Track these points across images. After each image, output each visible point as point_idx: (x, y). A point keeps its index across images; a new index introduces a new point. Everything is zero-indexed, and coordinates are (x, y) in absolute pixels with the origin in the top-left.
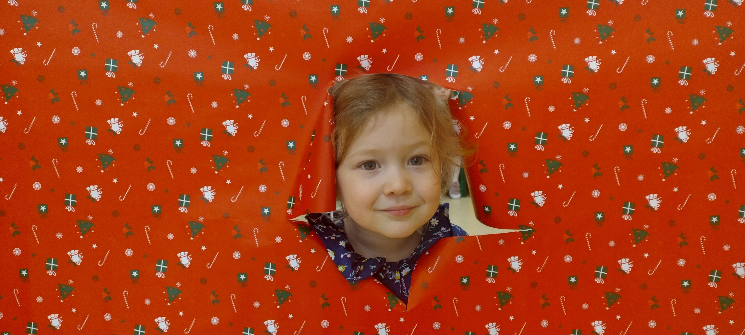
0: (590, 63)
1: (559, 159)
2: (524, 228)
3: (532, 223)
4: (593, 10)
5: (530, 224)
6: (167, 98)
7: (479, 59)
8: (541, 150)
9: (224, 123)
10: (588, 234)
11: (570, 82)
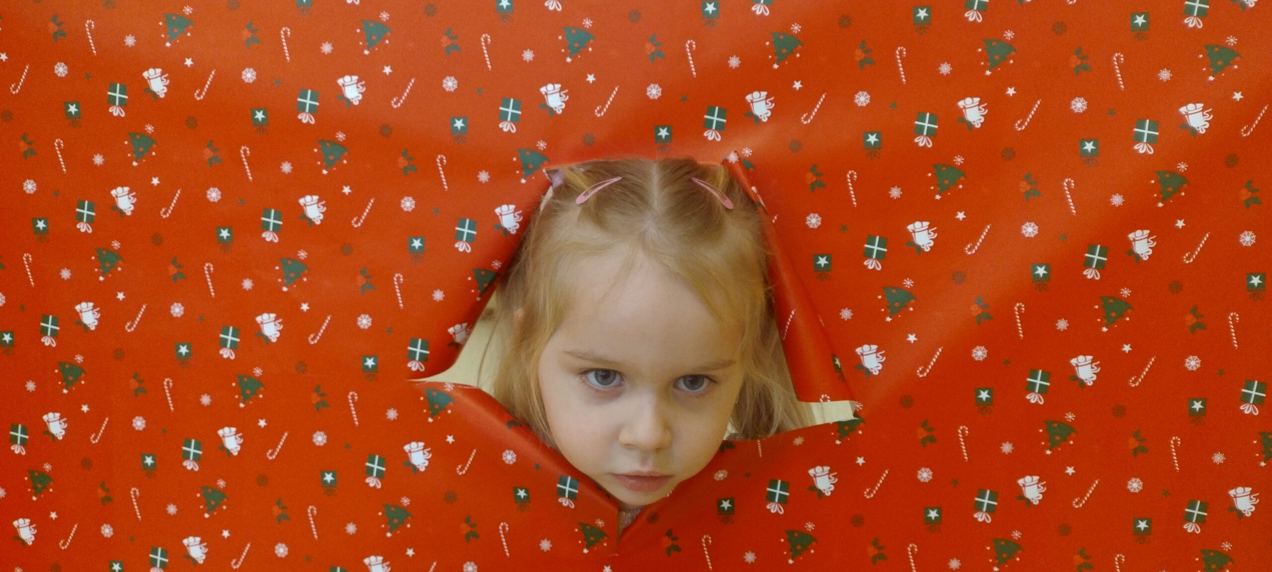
0: (967, 110)
1: (909, 287)
4: (976, 10)
6: (208, 153)
7: (765, 97)
8: (874, 268)
9: (302, 201)
10: (963, 430)
11: (929, 144)
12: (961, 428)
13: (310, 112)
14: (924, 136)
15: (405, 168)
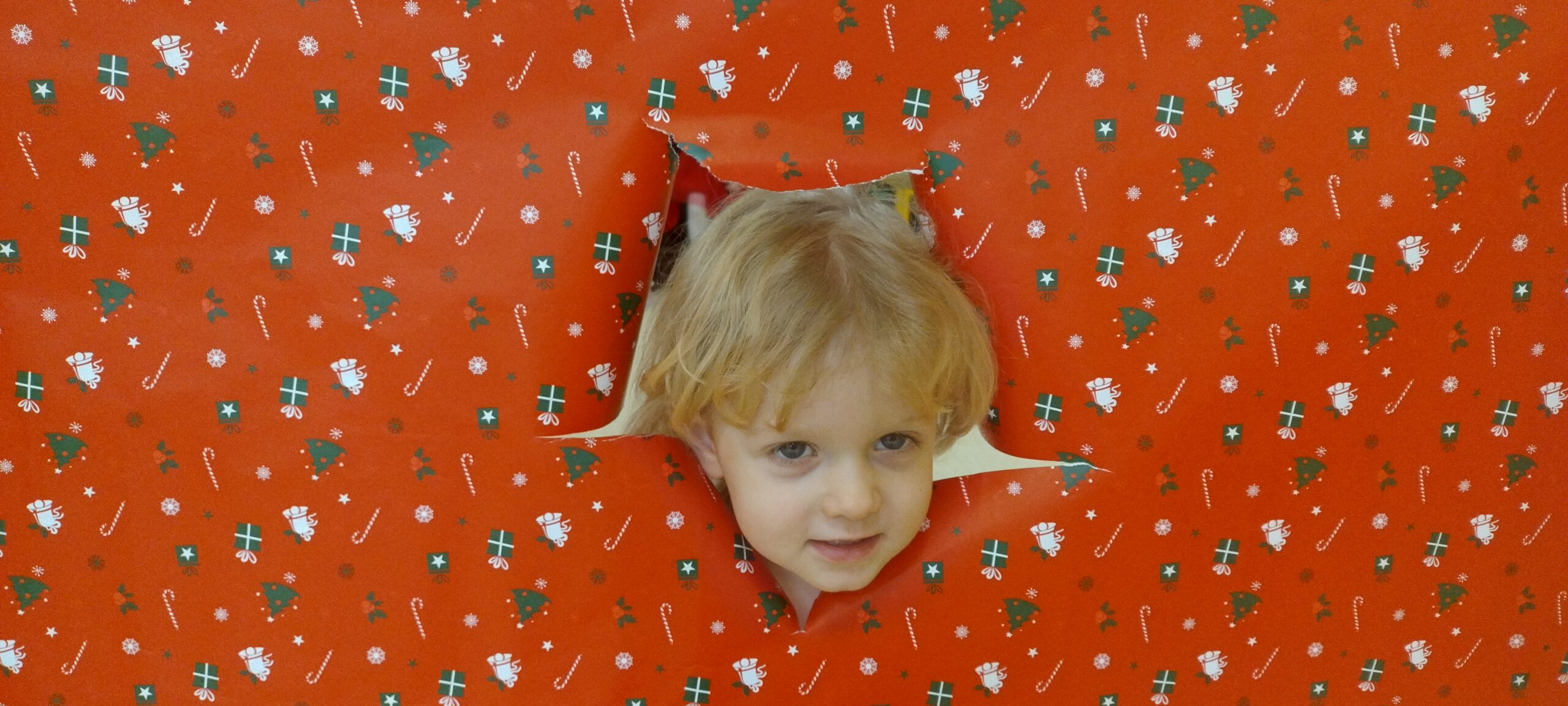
0: (1218, 92)
1: (1149, 307)
2: (1070, 457)
3: (1087, 449)
5: (1084, 451)
6: (252, 151)
7: (977, 76)
8: (1109, 285)
9: (387, 212)
10: (1207, 473)
11: (1173, 134)
13: (397, 95)
14: (1167, 125)
15: (527, 167)
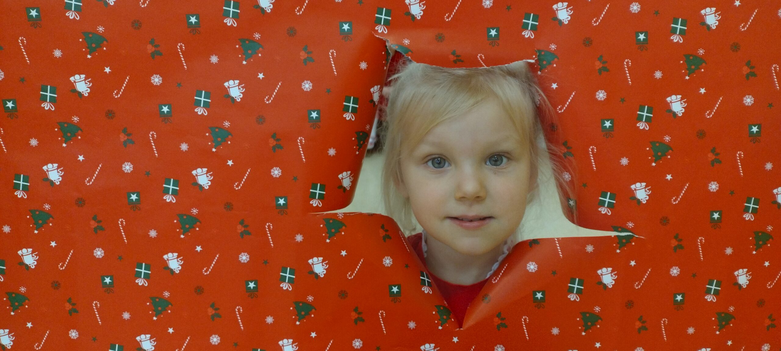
0: (707, 16)
1: (667, 141)
2: (620, 229)
5: (629, 226)
6: (150, 49)
7: (566, 7)
8: (644, 128)
9: (226, 84)
10: (701, 239)
11: (681, 41)
12: (700, 238)
13: (233, 17)
14: (677, 35)
15: (305, 59)
